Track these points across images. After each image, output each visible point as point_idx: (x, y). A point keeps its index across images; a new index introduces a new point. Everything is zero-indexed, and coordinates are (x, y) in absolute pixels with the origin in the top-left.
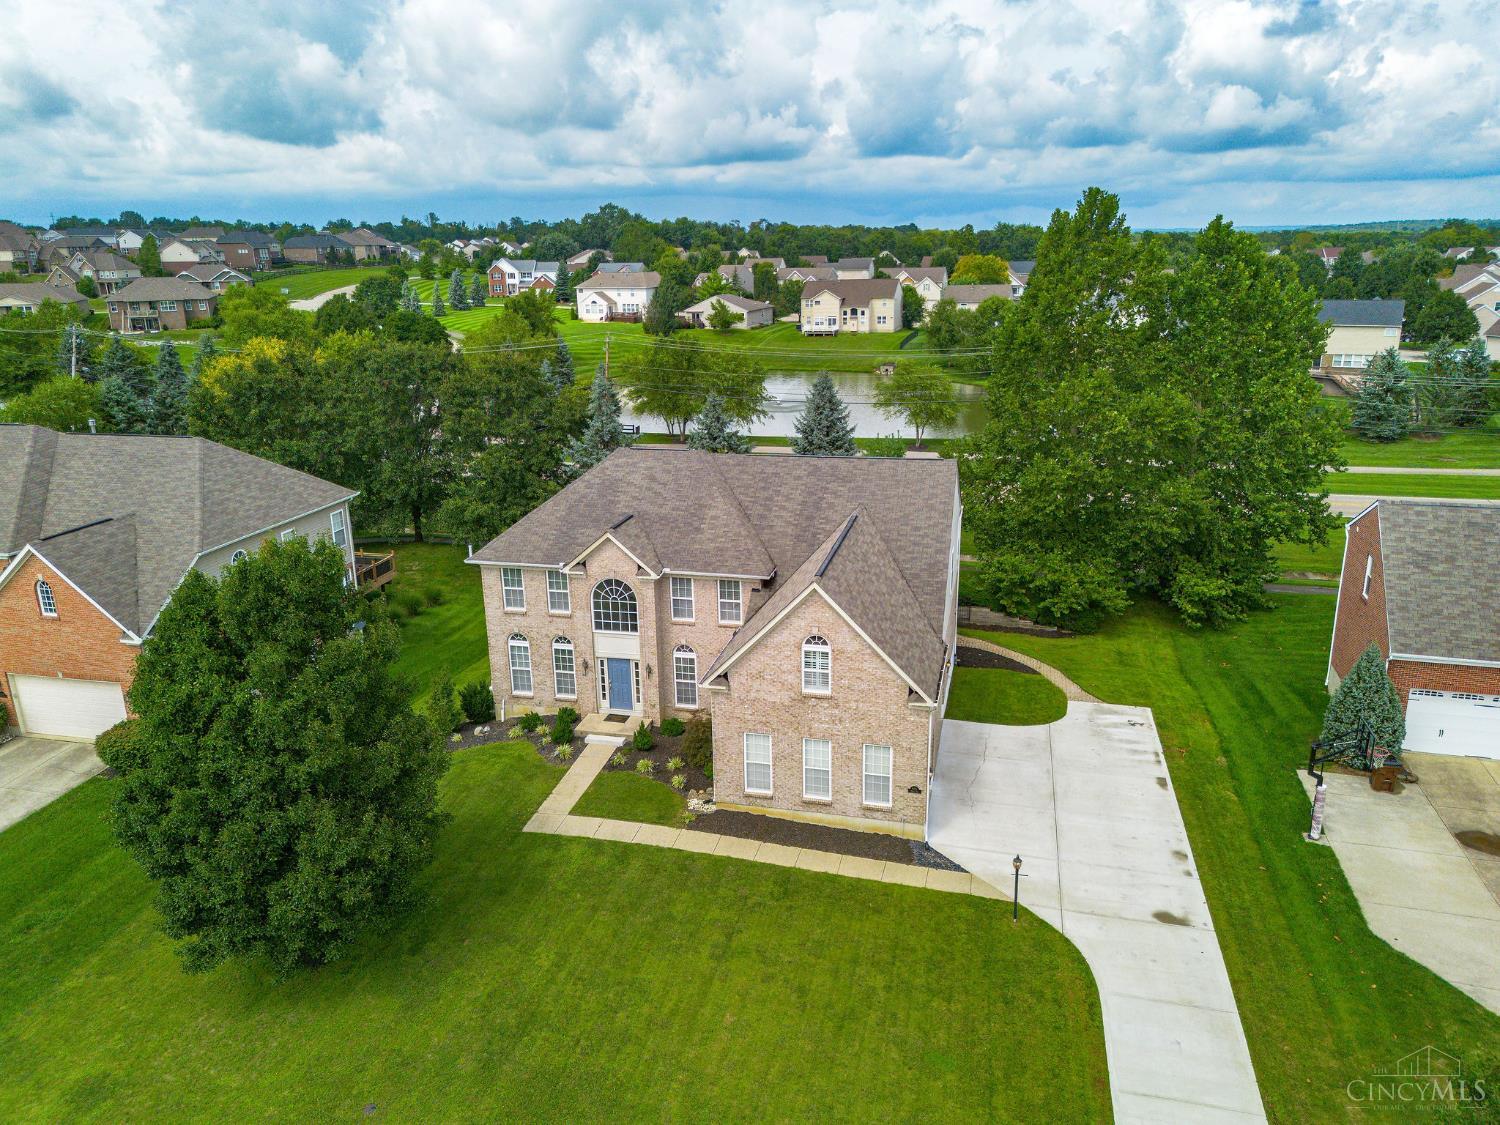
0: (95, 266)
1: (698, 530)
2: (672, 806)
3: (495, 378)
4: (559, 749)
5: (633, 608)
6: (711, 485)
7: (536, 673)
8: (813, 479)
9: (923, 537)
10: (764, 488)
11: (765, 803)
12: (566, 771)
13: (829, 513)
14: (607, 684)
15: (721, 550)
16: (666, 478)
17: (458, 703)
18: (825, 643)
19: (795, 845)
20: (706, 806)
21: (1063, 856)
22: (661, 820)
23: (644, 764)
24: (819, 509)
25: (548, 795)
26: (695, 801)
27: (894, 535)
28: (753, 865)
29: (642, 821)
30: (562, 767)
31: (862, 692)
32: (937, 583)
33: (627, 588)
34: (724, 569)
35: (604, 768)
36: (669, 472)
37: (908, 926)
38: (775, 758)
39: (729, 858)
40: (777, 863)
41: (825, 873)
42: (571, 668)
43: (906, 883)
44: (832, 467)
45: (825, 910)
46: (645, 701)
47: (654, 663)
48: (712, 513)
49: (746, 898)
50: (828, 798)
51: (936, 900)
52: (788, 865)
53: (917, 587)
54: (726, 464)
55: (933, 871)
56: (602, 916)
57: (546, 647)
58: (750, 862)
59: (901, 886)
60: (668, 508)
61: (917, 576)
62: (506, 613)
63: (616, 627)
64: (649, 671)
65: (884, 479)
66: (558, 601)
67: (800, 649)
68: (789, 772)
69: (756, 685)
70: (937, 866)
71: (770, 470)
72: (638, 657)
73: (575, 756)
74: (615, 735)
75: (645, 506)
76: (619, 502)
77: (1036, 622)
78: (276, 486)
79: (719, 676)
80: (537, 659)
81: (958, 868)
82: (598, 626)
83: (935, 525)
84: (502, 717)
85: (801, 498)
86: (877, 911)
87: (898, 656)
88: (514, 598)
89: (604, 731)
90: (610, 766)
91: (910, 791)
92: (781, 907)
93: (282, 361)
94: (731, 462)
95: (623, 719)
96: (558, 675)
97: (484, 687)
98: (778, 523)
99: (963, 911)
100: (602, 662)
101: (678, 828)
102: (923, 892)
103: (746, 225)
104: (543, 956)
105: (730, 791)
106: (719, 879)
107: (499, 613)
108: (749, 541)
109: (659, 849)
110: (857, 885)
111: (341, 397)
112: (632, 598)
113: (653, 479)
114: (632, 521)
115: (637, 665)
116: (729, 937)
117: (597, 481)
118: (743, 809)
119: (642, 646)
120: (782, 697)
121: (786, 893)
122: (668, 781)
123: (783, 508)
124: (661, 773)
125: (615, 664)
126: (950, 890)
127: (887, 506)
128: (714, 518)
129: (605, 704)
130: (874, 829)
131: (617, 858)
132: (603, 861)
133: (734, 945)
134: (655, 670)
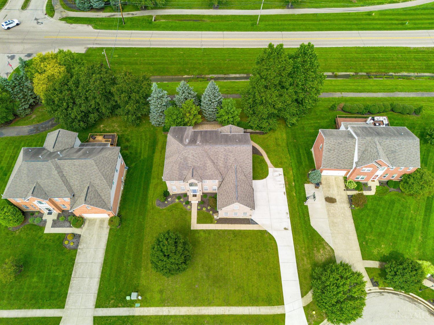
1: (206, 169)
2: (212, 219)
6: (206, 157)
7: (177, 189)
8: (225, 152)
10: (216, 155)
11: (227, 217)
12: (191, 212)
13: (229, 161)
15: (212, 174)
16: (196, 156)
19: (233, 224)
20: (217, 217)
22: (212, 223)
23: (204, 208)
24: (227, 160)
25: (191, 219)
26: (215, 216)
27: (242, 166)
28: (229, 231)
29: (209, 223)
31: (243, 209)
34: (213, 179)
35: (197, 210)
36: (196, 154)
37: (252, 239)
39: (225, 230)
41: (239, 230)
44: (228, 149)
45: (241, 238)
52: (233, 229)
56: (211, 247)
57: (179, 187)
59: (250, 230)
60: (199, 164)
61: (247, 175)
62: (171, 184)
64: (200, 191)
65: (239, 152)
70: (254, 224)
71: (216, 150)
73: (191, 207)
74: (196, 201)
75: (194, 164)
81: (257, 223)
83: (249, 163)
84: (171, 194)
86: (248, 237)
89: (194, 200)
92: (235, 239)
95: (196, 196)
98: (220, 164)
99: (259, 234)
100: (191, 190)
101: (215, 224)
102: (253, 231)
104: (206, 256)
107: (169, 184)
108: (216, 172)
109: (214, 230)
110: (244, 232)
113: (193, 156)
116: (230, 247)
118: (223, 217)
121: (235, 236)
122: (209, 212)
123: (221, 160)
124: (207, 210)
126: (257, 229)
127: (240, 158)
128: (209, 166)
131: (209, 234)
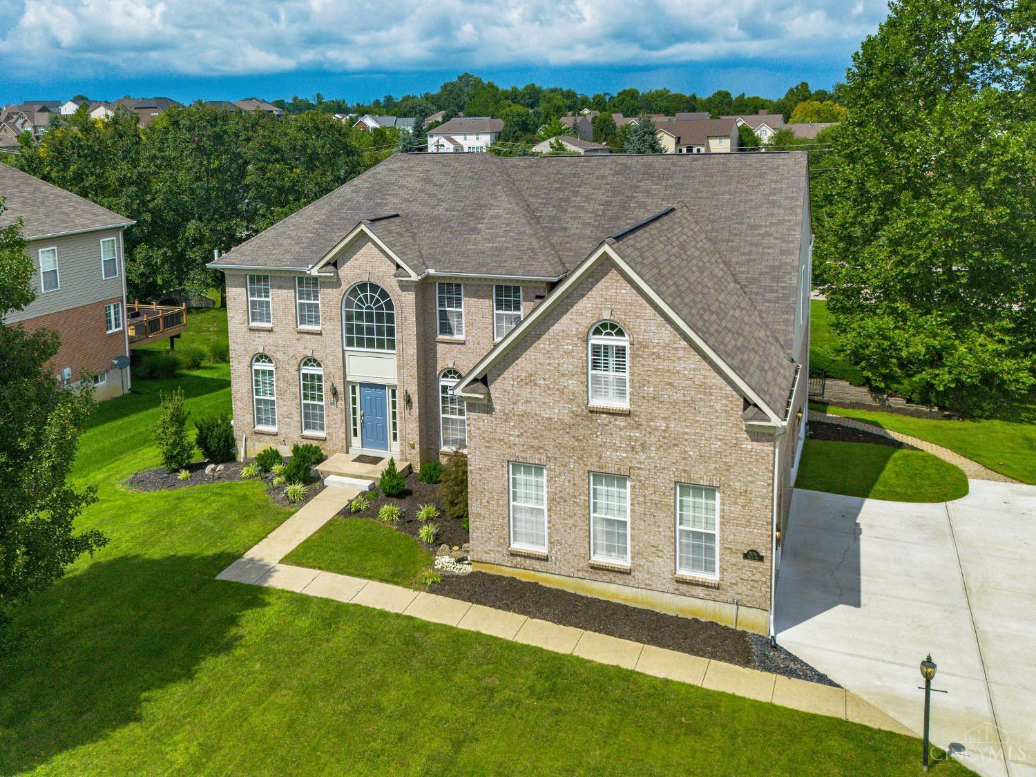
0: (33, 122)
1: (474, 230)
2: (414, 563)
3: (301, 134)
4: (290, 489)
5: (391, 318)
6: (495, 185)
7: (281, 402)
8: (620, 178)
9: (763, 236)
10: (559, 189)
11: (537, 565)
12: (293, 513)
14: (358, 417)
15: (500, 250)
17: (192, 435)
18: (620, 333)
19: (576, 625)
20: (459, 566)
21: (994, 675)
22: (394, 578)
23: (388, 510)
24: (626, 209)
25: (261, 539)
26: (446, 558)
27: (724, 235)
28: (510, 646)
29: (370, 578)
30: (289, 509)
31: (674, 404)
32: (784, 288)
33: (384, 294)
34: (500, 270)
35: (339, 514)
36: (447, 174)
37: (744, 760)
38: (551, 500)
39: (478, 634)
40: (545, 647)
41: (617, 667)
42: (320, 398)
43: (740, 693)
44: (645, 165)
45: (612, 722)
46: (403, 439)
47: (413, 390)
48: (494, 212)
49: (492, 691)
50: (625, 563)
51: (789, 723)
52: (562, 651)
53: (757, 294)
54: (517, 167)
55: (782, 679)
56: (284, 697)
57: (293, 370)
58: (507, 642)
59: (733, 697)
60: (441, 208)
62: (251, 330)
63: (370, 344)
64: (409, 401)
65: (711, 175)
66: (307, 314)
67: (587, 341)
68: (571, 522)
69: (525, 392)
70: (790, 673)
71: (567, 171)
72: (395, 382)
73: (307, 498)
74: (361, 477)
75: (416, 208)
76: (386, 204)
77: (910, 401)
78: (42, 203)
79: (475, 380)
80: (282, 384)
81: (823, 679)
82: (350, 342)
83: (780, 222)
84: (241, 457)
85: (604, 198)
86: (693, 731)
87: (728, 355)
88: (258, 311)
89: (349, 472)
90: (346, 512)
91: (746, 556)
92: (542, 708)
93: (106, 125)
94: (522, 164)
95: (376, 460)
96: (307, 406)
97: (226, 419)
99: (835, 744)
100: (354, 388)
101: (416, 589)
102: (766, 711)
103: (591, 97)
104: (181, 746)
105: (488, 547)
106: (459, 660)
107: (244, 328)
108: (533, 240)
109: (384, 614)
110: (663, 689)
111: (155, 156)
112: (390, 306)
113: (428, 181)
114: (397, 220)
115: (394, 392)
117: (367, 185)
118: (508, 572)
119: (401, 367)
120: (559, 411)
121: (553, 690)
122: (416, 533)
123: (582, 209)
124: (409, 523)
125: (368, 391)
126: (812, 711)
127: (714, 203)
128: (494, 217)
129: (356, 442)
130: (691, 612)
131: (323, 620)
132: (303, 623)
133: (462, 759)
134: (415, 399)
